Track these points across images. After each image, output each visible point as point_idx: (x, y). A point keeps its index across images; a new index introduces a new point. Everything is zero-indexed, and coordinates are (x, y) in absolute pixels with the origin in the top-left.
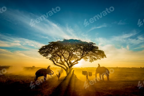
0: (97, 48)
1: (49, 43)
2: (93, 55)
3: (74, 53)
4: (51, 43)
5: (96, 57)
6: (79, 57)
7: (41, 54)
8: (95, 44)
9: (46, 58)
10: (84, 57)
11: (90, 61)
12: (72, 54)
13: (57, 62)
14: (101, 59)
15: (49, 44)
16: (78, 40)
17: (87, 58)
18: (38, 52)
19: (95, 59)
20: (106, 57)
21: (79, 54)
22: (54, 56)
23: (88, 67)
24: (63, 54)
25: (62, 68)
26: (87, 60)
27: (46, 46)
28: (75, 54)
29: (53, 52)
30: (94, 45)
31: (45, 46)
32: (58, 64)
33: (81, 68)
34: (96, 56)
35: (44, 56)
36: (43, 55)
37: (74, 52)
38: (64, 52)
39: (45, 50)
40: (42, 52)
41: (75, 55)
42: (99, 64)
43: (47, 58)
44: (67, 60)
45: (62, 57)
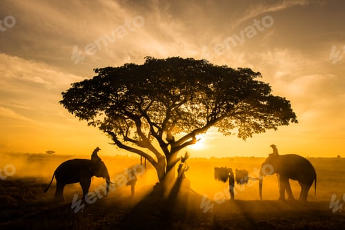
0: (267, 88)
1: (97, 71)
2: (251, 114)
3: (184, 108)
4: (104, 73)
5: (262, 121)
6: (203, 121)
7: (71, 110)
8: (258, 74)
9: (89, 124)
10: (219, 119)
11: (240, 136)
12: (177, 110)
13: (126, 139)
14: (279, 127)
15: (97, 75)
16: (198, 62)
17: (230, 126)
18: (61, 102)
19: (258, 128)
20: (296, 122)
21: (202, 111)
22: (116, 117)
23: (237, 157)
24: (147, 109)
25: (143, 159)
26: (230, 131)
27: (85, 83)
28: (186, 111)
29: (111, 104)
30: (254, 79)
31: (82, 83)
32: (129, 144)
33: (213, 158)
34: (261, 117)
35: (82, 116)
36: (77, 115)
37: (184, 102)
38: (150, 104)
39: (84, 97)
40: (73, 105)
41: (188, 114)
42: (273, 146)
43: (93, 123)
44: (161, 131)
45: (143, 120)
